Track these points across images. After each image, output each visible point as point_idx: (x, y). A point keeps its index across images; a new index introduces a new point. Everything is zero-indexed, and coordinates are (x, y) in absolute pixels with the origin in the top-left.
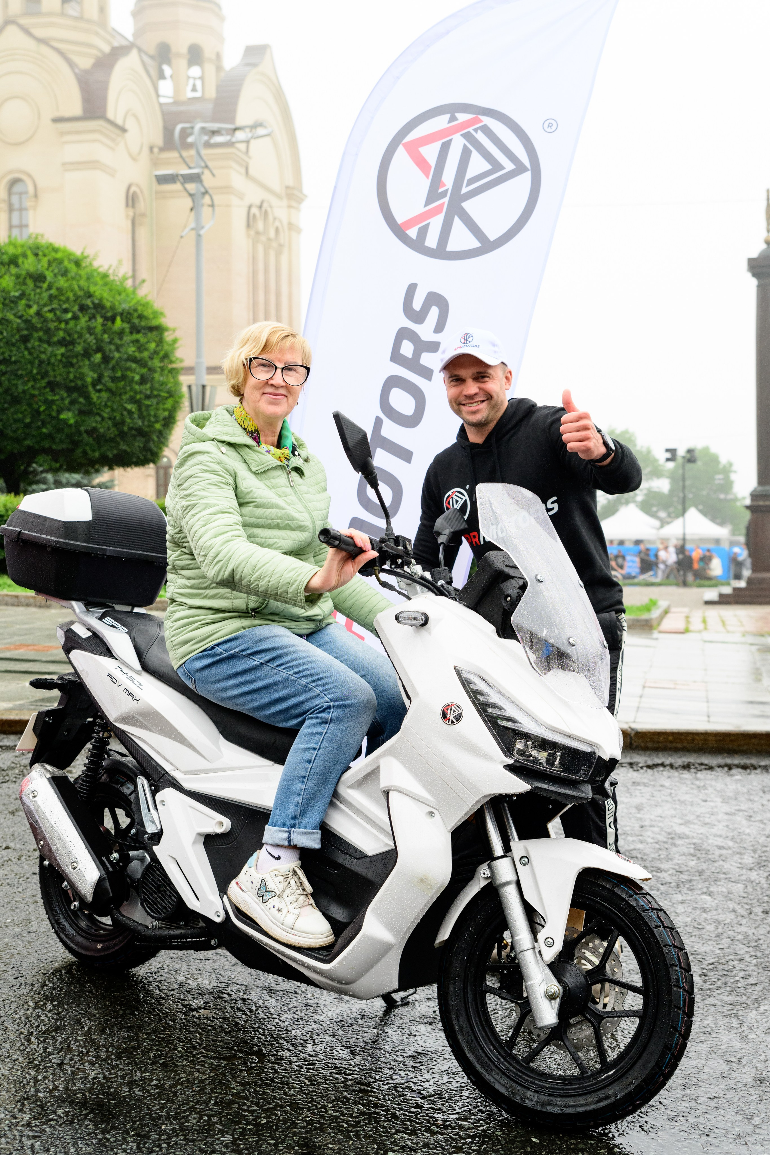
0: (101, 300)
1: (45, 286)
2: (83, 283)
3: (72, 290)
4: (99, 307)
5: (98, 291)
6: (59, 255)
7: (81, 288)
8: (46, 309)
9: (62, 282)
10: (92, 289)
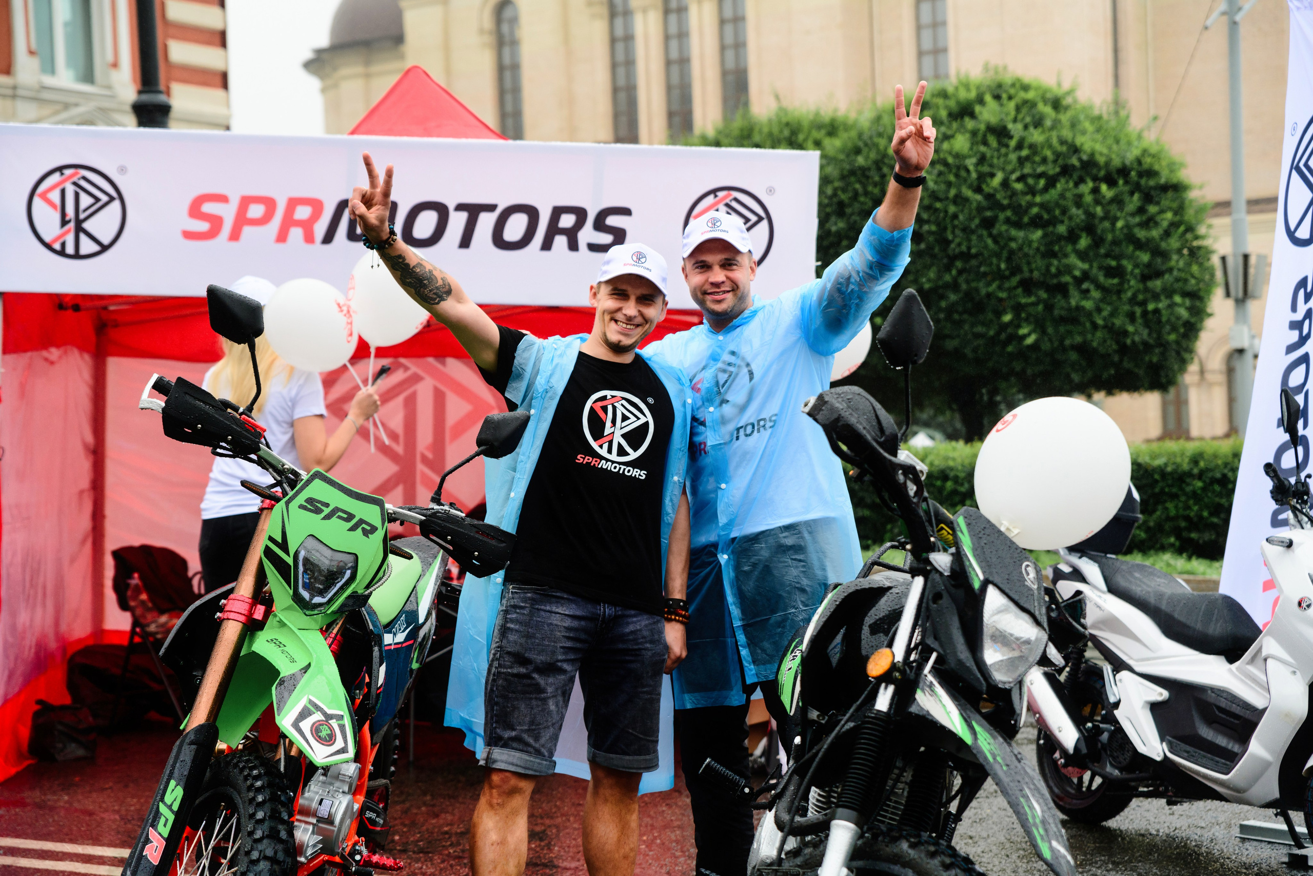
0: (1092, 155)
1: (1013, 143)
2: (1067, 133)
3: (1050, 146)
4: (1089, 165)
5: (1089, 143)
6: (1030, 95)
7: (1062, 142)
8: (1014, 177)
9: (1036, 136)
10: (1079, 140)
